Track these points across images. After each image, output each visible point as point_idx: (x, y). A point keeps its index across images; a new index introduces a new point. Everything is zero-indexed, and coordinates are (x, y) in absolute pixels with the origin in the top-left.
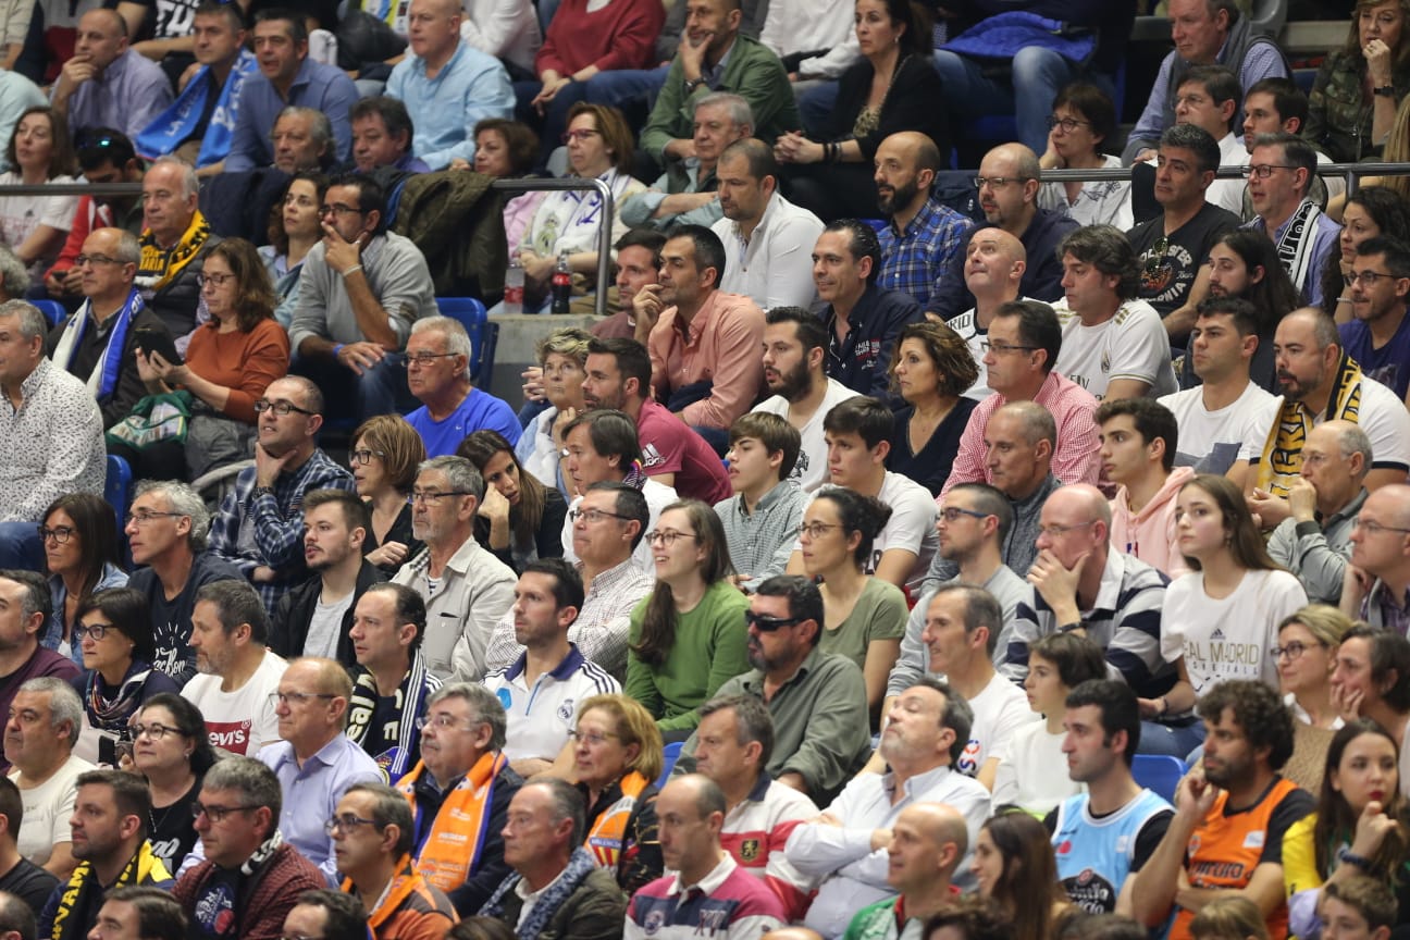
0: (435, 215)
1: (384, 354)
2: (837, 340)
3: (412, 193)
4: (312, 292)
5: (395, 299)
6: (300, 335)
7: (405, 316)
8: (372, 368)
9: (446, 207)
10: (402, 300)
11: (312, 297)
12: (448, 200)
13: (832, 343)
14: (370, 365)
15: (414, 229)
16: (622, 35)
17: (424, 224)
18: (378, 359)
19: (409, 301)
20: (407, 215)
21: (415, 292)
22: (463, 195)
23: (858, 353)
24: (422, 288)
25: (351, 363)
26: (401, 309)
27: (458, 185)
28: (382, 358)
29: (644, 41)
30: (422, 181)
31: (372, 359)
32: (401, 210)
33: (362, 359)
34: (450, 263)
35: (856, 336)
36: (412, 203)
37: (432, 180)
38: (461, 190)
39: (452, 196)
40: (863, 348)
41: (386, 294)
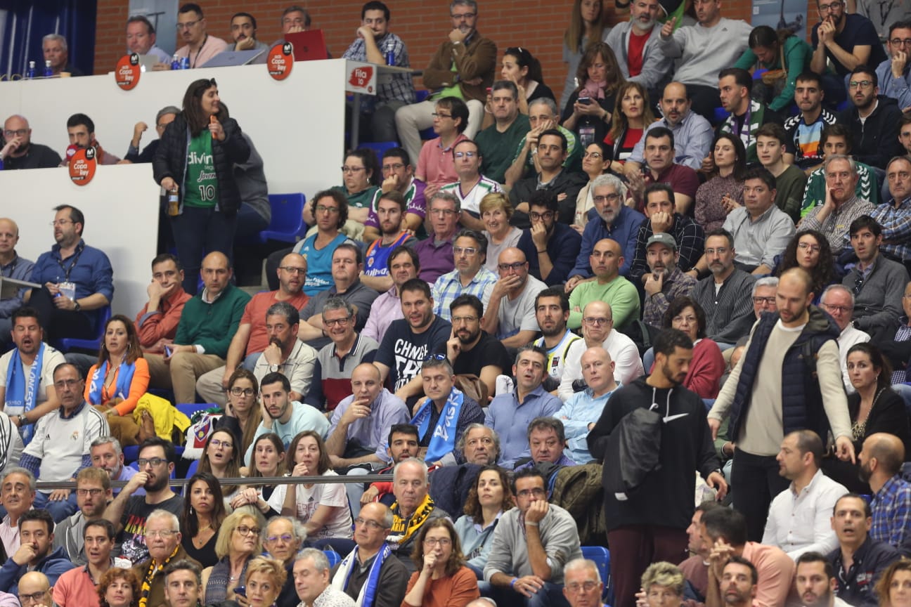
0: (578, 493)
1: (543, 583)
2: (844, 570)
3: (563, 479)
4: (502, 544)
5: (553, 547)
6: (491, 572)
7: (558, 558)
8: (537, 593)
9: (585, 487)
10: (557, 548)
11: (501, 548)
12: (586, 483)
13: (841, 572)
14: (535, 591)
15: (564, 502)
16: (696, 375)
17: (571, 499)
18: (540, 587)
19: (563, 550)
20: (560, 493)
21: (567, 545)
22: (595, 480)
23: (859, 580)
24: (572, 543)
25: (522, 591)
26: (556, 553)
27: (592, 474)
28: (543, 586)
29: (710, 378)
30: (569, 472)
31: (537, 587)
32: (556, 490)
33: (530, 587)
34: (587, 524)
35: (857, 569)
36: (563, 485)
37: (575, 471)
38: (594, 477)
39: (588, 481)
40: (861, 578)
41: (549, 544)
